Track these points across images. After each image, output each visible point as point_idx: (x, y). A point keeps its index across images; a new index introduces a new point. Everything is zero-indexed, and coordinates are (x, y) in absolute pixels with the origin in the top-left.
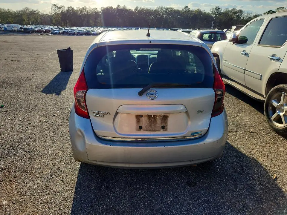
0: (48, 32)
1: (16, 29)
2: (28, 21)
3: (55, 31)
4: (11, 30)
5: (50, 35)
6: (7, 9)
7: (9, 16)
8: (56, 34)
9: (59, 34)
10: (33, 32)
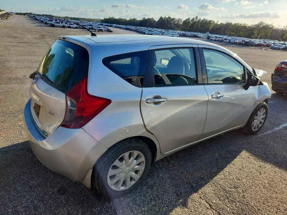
0: (269, 47)
1: (238, 41)
2: (258, 35)
3: (276, 46)
4: (234, 42)
5: (269, 49)
6: (243, 24)
7: (242, 30)
8: (276, 49)
9: (279, 49)
10: (252, 46)
